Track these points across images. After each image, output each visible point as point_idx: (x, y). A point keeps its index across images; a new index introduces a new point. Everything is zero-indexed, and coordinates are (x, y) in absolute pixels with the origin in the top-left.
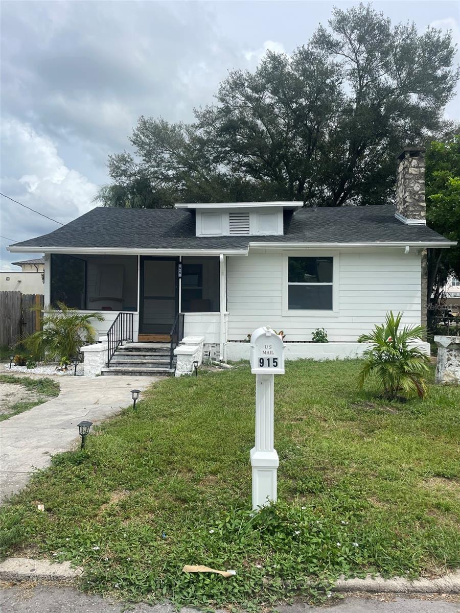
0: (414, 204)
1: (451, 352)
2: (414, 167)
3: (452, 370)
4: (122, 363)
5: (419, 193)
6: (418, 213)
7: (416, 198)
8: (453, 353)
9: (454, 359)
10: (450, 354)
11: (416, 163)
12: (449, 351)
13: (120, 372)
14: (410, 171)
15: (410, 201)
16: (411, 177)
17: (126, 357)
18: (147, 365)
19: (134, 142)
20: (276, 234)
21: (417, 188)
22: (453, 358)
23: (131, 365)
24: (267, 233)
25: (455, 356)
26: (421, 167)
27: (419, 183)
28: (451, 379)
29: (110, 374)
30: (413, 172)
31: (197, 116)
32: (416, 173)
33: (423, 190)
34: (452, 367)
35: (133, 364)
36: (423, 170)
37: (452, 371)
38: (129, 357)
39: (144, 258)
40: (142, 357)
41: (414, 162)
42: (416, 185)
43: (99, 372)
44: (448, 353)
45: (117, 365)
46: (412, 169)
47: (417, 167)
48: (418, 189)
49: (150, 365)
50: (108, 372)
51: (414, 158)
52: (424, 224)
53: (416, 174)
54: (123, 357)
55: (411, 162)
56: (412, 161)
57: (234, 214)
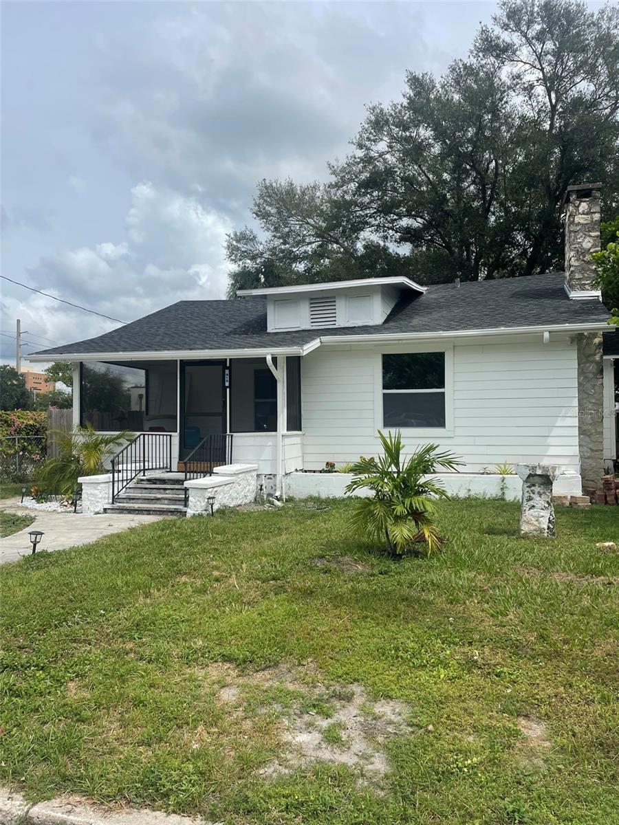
0: (583, 269)
1: (533, 488)
2: (583, 214)
3: (534, 514)
4: (134, 499)
5: (591, 251)
6: (588, 282)
7: (585, 259)
8: (537, 489)
9: (538, 498)
10: (532, 491)
11: (587, 208)
12: (529, 487)
13: (125, 510)
14: (577, 220)
15: (577, 264)
16: (578, 228)
17: (144, 491)
18: (163, 501)
19: (257, 214)
20: (371, 323)
21: (587, 244)
22: (536, 497)
23: (144, 501)
24: (359, 323)
25: (540, 495)
26: (595, 213)
27: (590, 236)
28: (532, 528)
29: (114, 512)
30: (582, 221)
31: (334, 173)
32: (586, 222)
33: (597, 246)
34: (535, 510)
35: (146, 499)
36: (597, 217)
37: (534, 517)
38: (147, 491)
39: (185, 363)
40: (162, 491)
41: (584, 206)
42: (586, 240)
43: (100, 508)
44: (528, 489)
45: (128, 500)
46: (580, 216)
47: (587, 214)
48: (590, 245)
49: (166, 502)
50: (111, 509)
51: (584, 199)
52: (598, 296)
53: (587, 224)
54: (139, 491)
55: (578, 206)
56: (579, 204)
57: (318, 300)
